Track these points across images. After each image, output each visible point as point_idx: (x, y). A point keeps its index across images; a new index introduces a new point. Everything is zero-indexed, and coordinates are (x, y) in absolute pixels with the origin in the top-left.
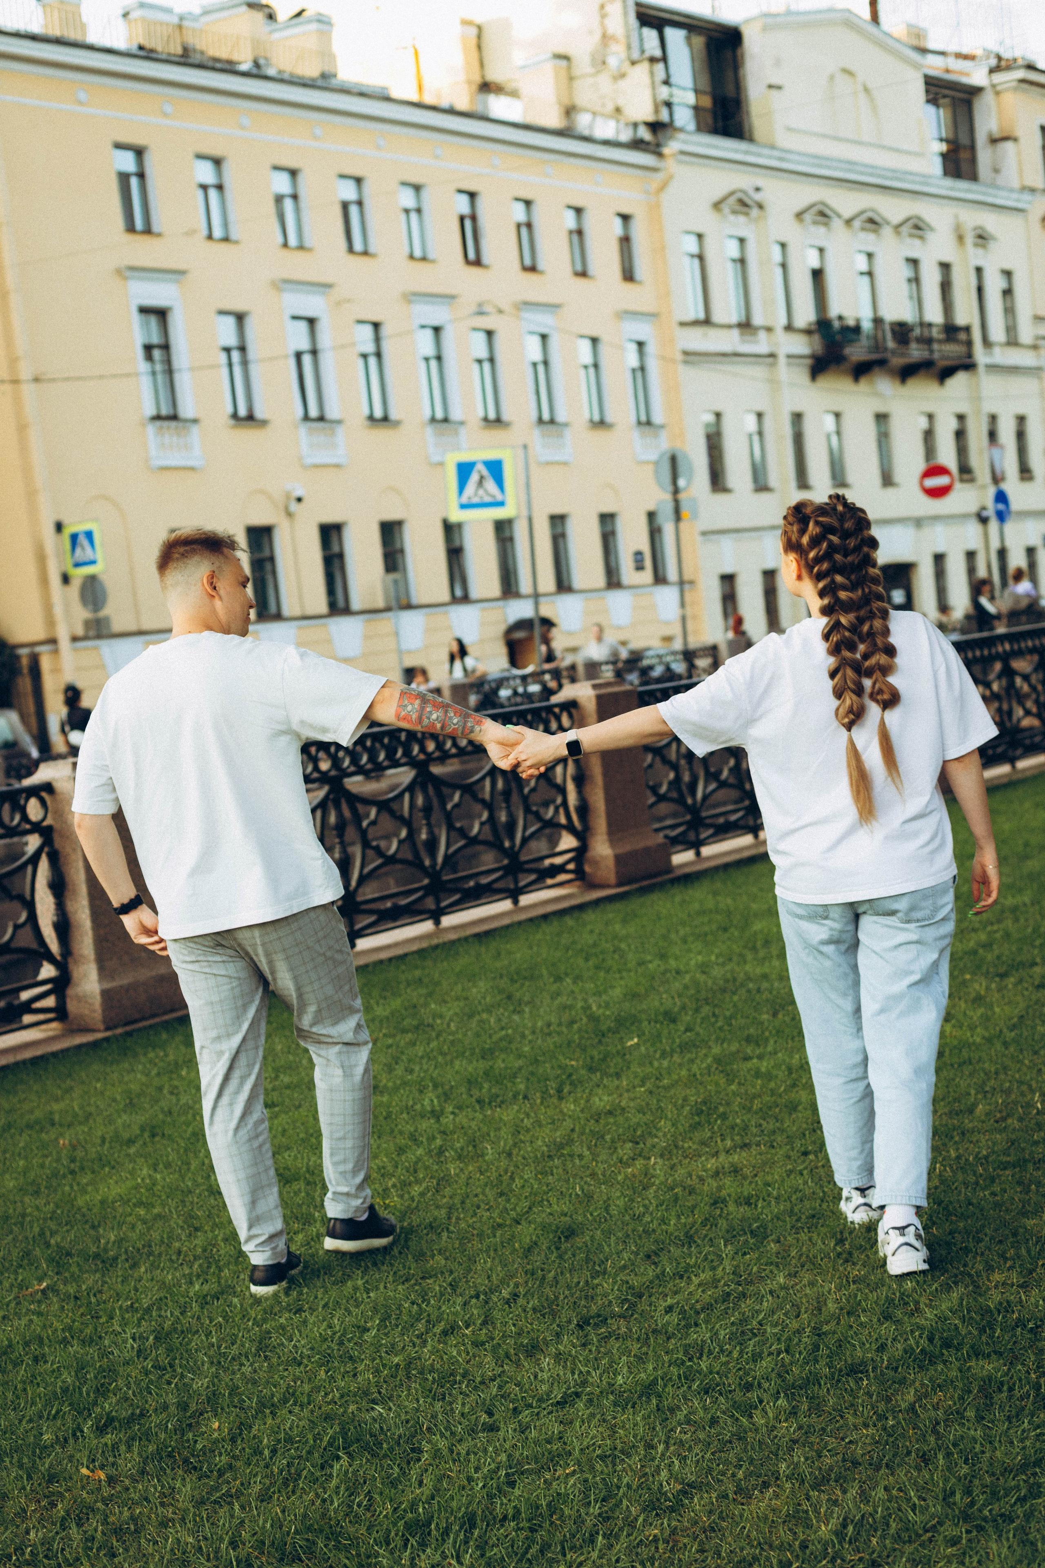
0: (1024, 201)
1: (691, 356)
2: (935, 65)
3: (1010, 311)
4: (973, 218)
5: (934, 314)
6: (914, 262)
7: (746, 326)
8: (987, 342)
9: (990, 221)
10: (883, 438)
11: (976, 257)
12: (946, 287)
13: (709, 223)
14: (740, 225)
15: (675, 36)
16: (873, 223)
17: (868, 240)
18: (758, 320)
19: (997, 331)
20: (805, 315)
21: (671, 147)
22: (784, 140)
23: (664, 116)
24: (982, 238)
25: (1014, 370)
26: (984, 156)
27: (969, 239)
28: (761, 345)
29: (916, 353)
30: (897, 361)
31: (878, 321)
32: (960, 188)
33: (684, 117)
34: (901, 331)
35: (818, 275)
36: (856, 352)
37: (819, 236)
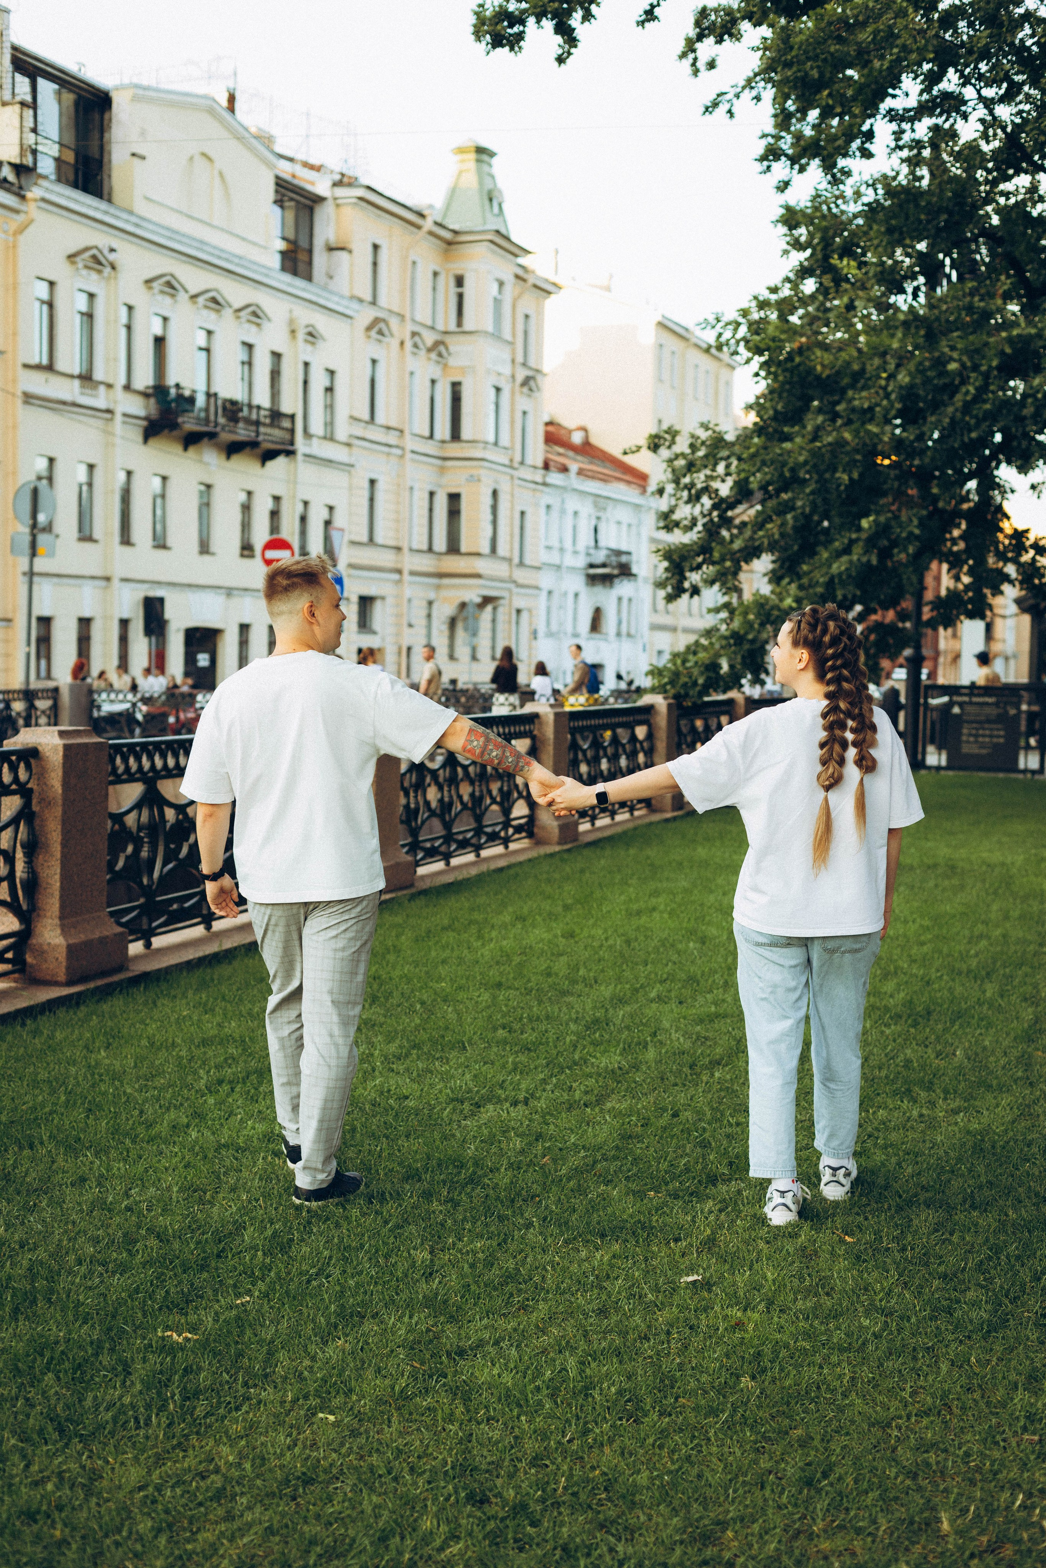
0: (352, 308)
1: (29, 398)
2: (285, 169)
3: (330, 407)
4: (306, 316)
5: (262, 398)
6: (249, 347)
7: (86, 378)
8: (307, 434)
9: (321, 322)
10: (205, 506)
11: (305, 352)
12: (275, 375)
13: (61, 272)
14: (92, 281)
15: (46, 88)
16: (216, 303)
17: (209, 319)
18: (99, 375)
19: (317, 426)
20: (144, 378)
21: (34, 193)
22: (141, 208)
23: (29, 160)
24: (312, 336)
25: (328, 462)
26: (320, 259)
27: (301, 335)
28: (100, 400)
29: (243, 433)
30: (226, 437)
31: (210, 395)
32: (297, 285)
33: (47, 166)
34: (232, 409)
35: (160, 342)
36: (189, 424)
37: (165, 304)
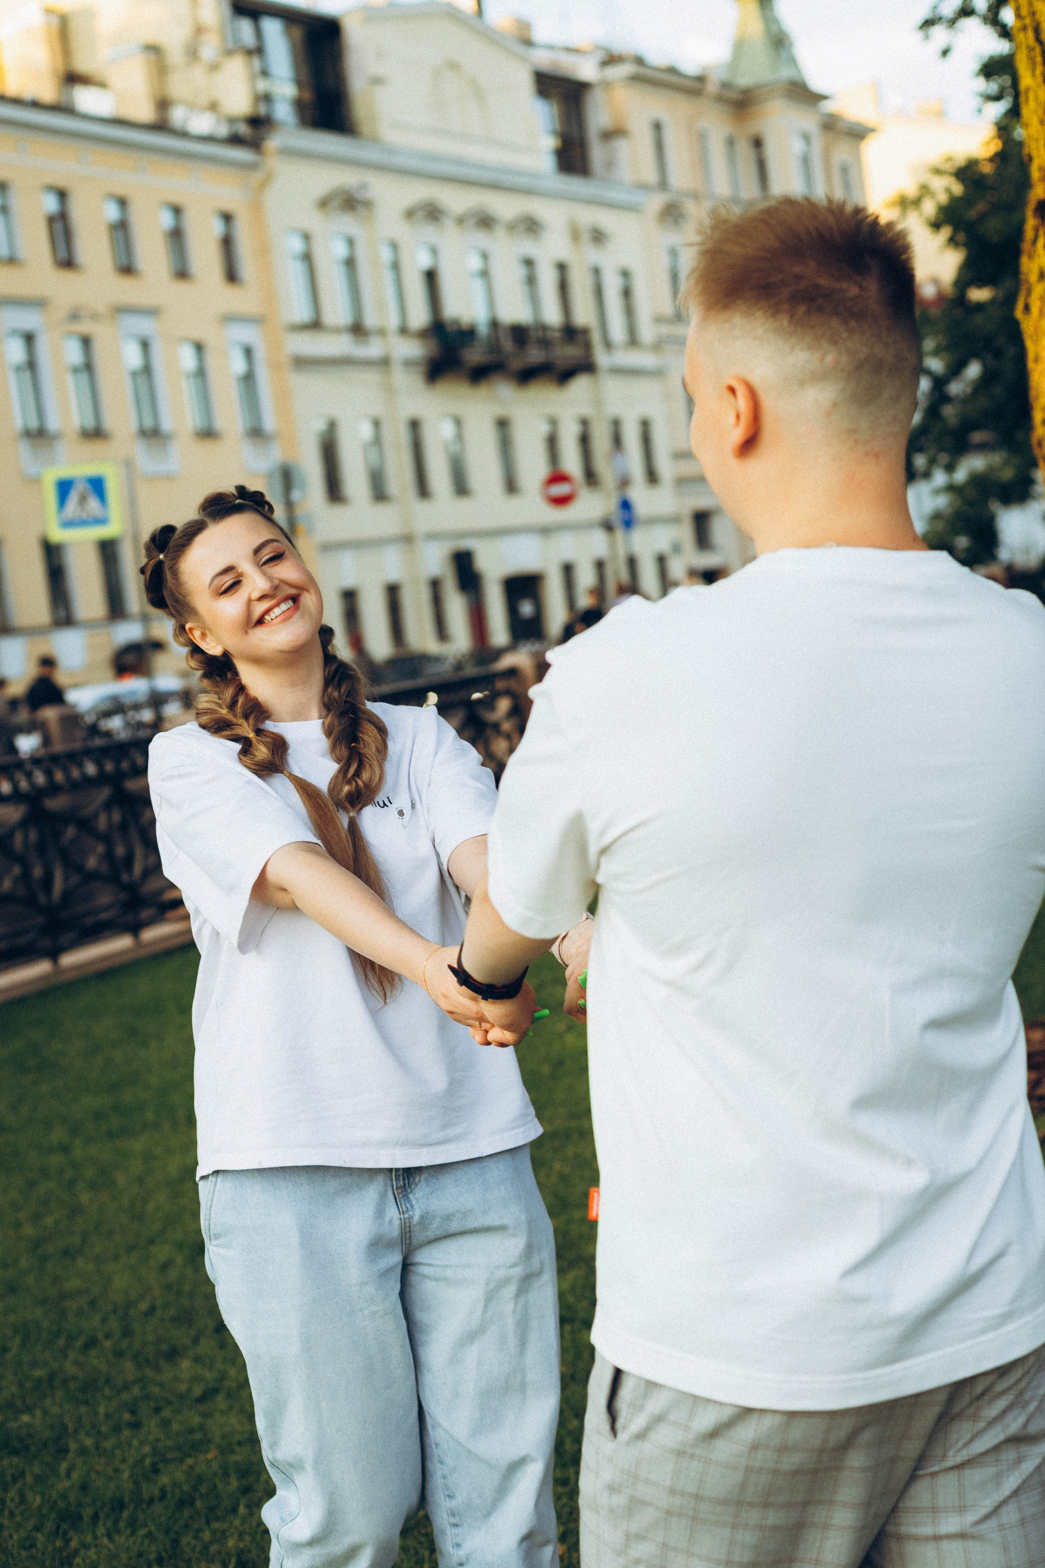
0: (639, 197)
1: (302, 363)
2: (543, 59)
3: (629, 311)
4: (588, 216)
5: (552, 316)
6: (529, 263)
7: (358, 330)
8: (608, 345)
9: (605, 219)
10: (506, 445)
11: (592, 255)
12: (563, 287)
13: (314, 221)
14: (347, 224)
15: (272, 28)
16: (486, 222)
17: (481, 239)
18: (369, 322)
19: (617, 331)
20: (419, 317)
21: (273, 143)
22: (390, 135)
23: (262, 110)
24: (598, 236)
25: (634, 373)
26: (597, 152)
27: (586, 236)
28: (374, 349)
29: (535, 355)
30: (516, 364)
31: (494, 324)
32: (574, 184)
33: (284, 112)
34: (519, 333)
35: (431, 277)
36: (474, 356)
37: (429, 233)
